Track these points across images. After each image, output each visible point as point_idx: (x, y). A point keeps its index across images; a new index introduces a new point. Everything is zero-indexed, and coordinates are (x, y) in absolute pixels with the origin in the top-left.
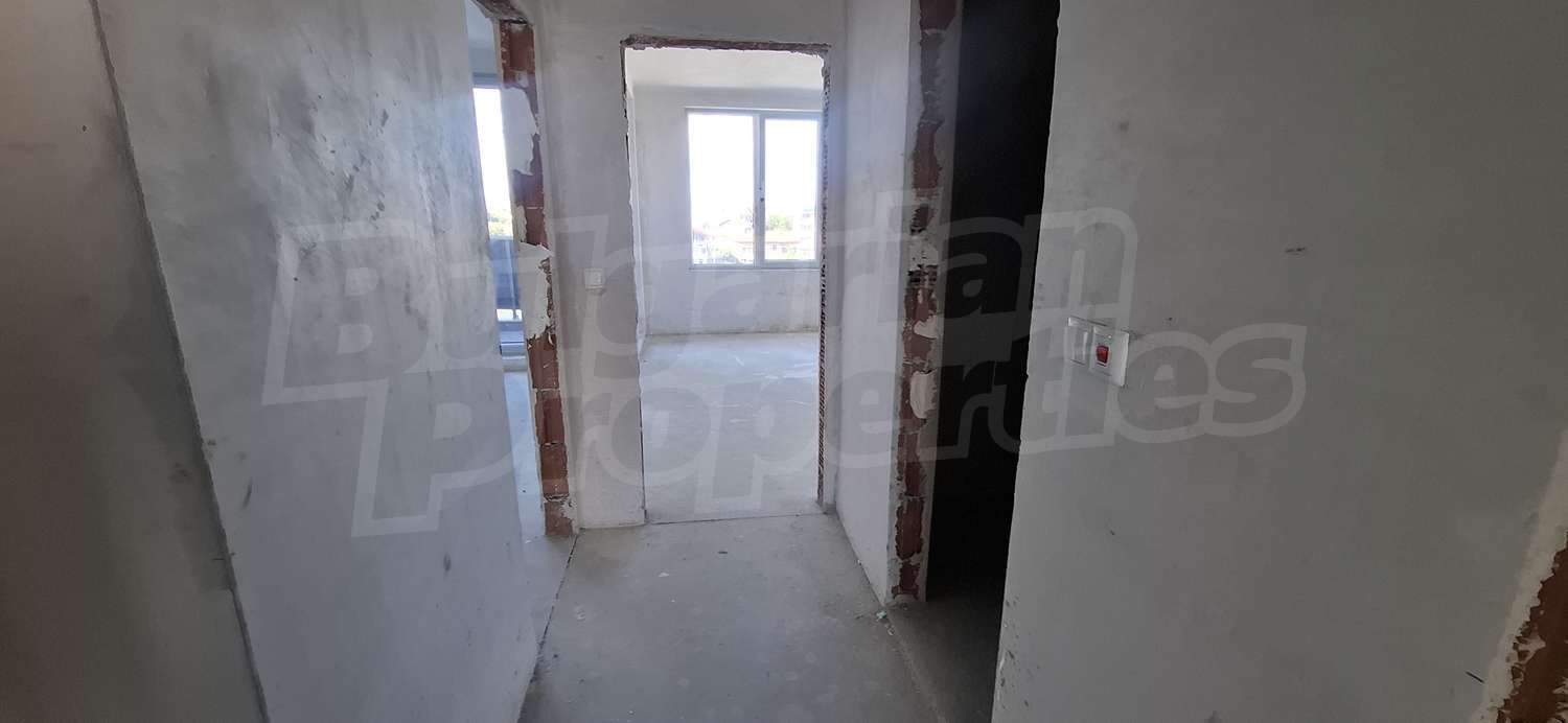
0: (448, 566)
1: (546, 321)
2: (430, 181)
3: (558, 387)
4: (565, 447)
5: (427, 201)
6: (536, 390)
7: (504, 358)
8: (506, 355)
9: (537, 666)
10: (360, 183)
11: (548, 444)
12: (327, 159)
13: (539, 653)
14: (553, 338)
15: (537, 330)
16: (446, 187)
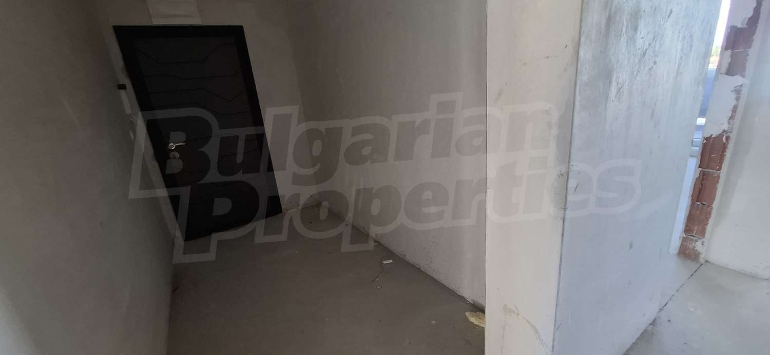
0: (631, 246)
1: (726, 127)
2: (683, 45)
3: (719, 169)
4: (712, 208)
5: (678, 56)
6: (700, 169)
7: (693, 148)
8: (694, 146)
9: (655, 319)
10: (650, 53)
11: (698, 203)
12: (639, 43)
13: (658, 313)
14: (728, 138)
15: (715, 132)
16: (691, 46)
